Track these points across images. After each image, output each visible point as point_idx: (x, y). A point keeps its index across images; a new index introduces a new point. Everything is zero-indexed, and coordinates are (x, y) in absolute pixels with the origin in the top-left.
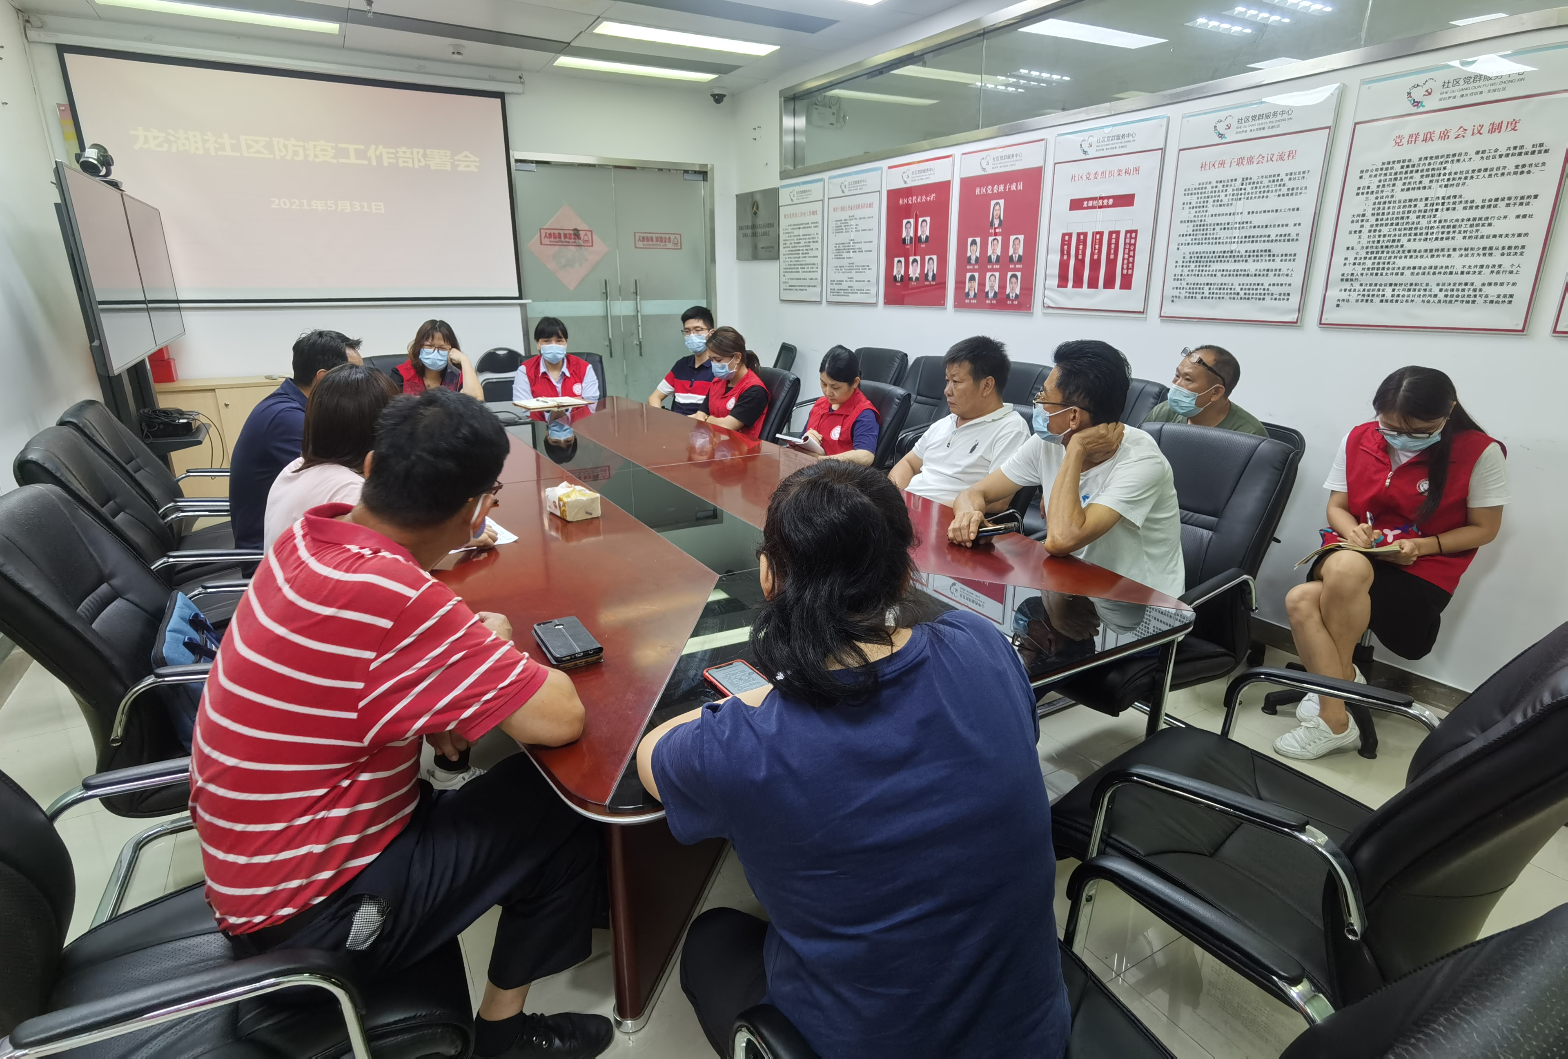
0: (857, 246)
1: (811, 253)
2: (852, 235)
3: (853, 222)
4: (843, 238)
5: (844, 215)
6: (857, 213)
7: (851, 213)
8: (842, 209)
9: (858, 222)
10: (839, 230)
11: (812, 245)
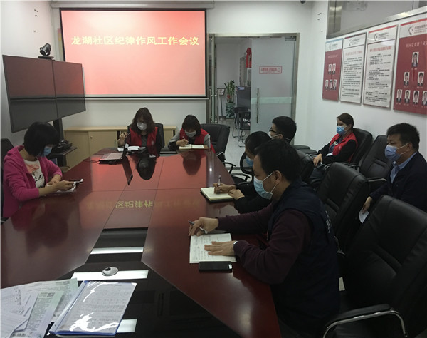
0: (381, 72)
1: (357, 75)
2: (379, 66)
3: (380, 58)
4: (374, 67)
5: (375, 54)
6: (382, 53)
7: (379, 52)
8: (375, 50)
9: (382, 58)
10: (372, 63)
11: (358, 71)
